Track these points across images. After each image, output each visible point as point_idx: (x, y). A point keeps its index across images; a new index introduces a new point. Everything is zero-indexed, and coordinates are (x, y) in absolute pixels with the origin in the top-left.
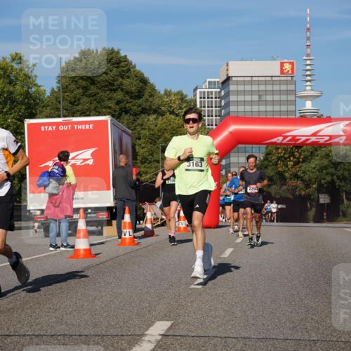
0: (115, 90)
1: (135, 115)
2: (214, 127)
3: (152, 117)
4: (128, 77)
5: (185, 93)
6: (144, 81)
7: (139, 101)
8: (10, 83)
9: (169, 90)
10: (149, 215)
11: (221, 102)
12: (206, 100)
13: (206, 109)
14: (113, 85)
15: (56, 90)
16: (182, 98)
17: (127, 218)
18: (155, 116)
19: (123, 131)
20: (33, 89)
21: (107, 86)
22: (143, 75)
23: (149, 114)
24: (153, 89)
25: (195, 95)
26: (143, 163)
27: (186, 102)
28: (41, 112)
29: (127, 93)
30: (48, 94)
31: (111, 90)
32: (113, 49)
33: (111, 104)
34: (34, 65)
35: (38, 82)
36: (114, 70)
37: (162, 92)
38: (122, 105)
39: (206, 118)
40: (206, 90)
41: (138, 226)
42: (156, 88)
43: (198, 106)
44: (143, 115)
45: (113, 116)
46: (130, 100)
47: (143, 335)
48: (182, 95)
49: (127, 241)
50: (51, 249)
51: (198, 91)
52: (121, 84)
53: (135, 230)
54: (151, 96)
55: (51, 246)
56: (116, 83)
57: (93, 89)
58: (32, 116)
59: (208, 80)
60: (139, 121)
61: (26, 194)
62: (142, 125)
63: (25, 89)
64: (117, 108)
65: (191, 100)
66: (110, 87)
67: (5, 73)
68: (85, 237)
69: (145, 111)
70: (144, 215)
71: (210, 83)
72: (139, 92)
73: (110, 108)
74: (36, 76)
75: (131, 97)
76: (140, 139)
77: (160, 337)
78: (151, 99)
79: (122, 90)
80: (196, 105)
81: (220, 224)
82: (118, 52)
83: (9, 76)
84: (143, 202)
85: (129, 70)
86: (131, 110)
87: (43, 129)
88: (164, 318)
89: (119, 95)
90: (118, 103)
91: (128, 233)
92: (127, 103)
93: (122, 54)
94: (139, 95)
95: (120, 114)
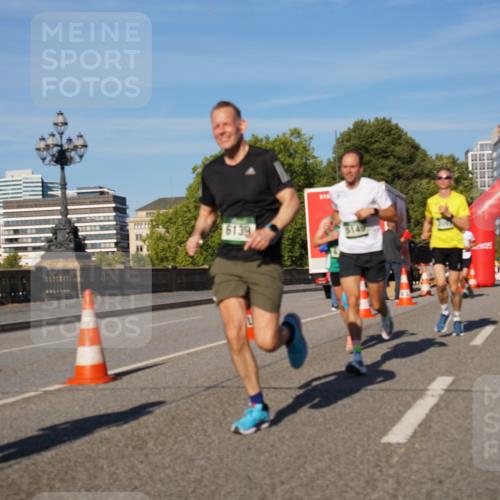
0: (387, 158)
1: (408, 179)
2: (487, 189)
3: (424, 181)
4: (400, 144)
5: (456, 156)
6: (416, 147)
7: (411, 167)
8: (290, 155)
9: (440, 153)
10: (425, 276)
11: (493, 163)
12: (478, 162)
13: (478, 171)
14: (386, 152)
15: (332, 160)
16: (454, 161)
17: (404, 279)
18: (427, 180)
19: (397, 196)
20: (311, 161)
21: (380, 154)
22: (413, 140)
23: (421, 179)
24: (425, 154)
25: (467, 158)
26: (416, 226)
27: (459, 165)
28: (319, 182)
29: (399, 159)
30: (325, 164)
31: (383, 157)
32: (384, 119)
33: (385, 170)
34: (311, 138)
35: (316, 154)
36: (387, 138)
37: (434, 157)
38: (395, 171)
39: (479, 180)
40: (478, 153)
41: (414, 287)
42: (429, 153)
43: (470, 169)
44: (415, 180)
45: (387, 182)
46: (402, 166)
47: (426, 390)
48: (454, 159)
49: (405, 301)
50: (333, 309)
51: (470, 154)
52: (394, 151)
53: (412, 290)
54: (423, 160)
55: (333, 306)
56: (389, 150)
57: (367, 157)
58: (311, 185)
59: (480, 142)
60: (412, 186)
61: (307, 259)
62: (414, 189)
63: (304, 160)
64: (390, 174)
65: (463, 163)
66: (383, 154)
67: (285, 147)
68: (365, 298)
69: (417, 176)
70: (420, 276)
71: (482, 145)
72: (411, 157)
73: (383, 174)
74: (313, 149)
75: (404, 163)
76: (412, 202)
77: (442, 392)
78: (423, 164)
79: (394, 157)
80: (467, 168)
81: (496, 283)
82: (389, 121)
83: (288, 150)
84: (419, 263)
85: (400, 137)
86: (403, 175)
87: (321, 197)
88: (446, 373)
89: (391, 162)
90: (391, 169)
91: (405, 293)
92: (400, 168)
93: (394, 122)
94: (411, 160)
95: (393, 180)
